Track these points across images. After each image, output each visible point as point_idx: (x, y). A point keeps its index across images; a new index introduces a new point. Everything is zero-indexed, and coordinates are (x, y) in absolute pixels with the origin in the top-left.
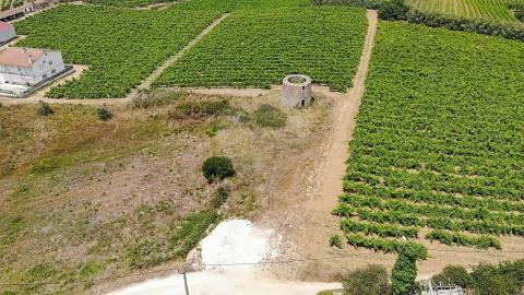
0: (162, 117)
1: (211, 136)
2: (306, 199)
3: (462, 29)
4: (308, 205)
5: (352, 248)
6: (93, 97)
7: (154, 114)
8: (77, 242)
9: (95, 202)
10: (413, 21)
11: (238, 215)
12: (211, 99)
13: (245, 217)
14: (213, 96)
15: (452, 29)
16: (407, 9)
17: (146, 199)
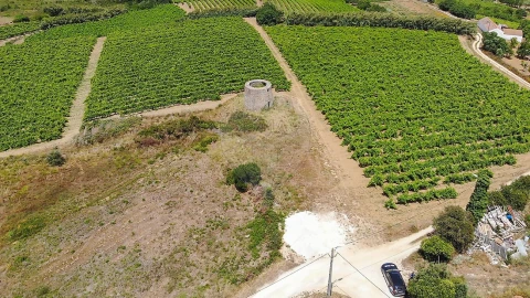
0: (129, 147)
1: (204, 151)
2: (337, 181)
3: (335, 24)
4: (343, 184)
5: (402, 206)
6: (21, 146)
7: (118, 146)
8: (143, 286)
9: (129, 244)
10: (292, 23)
11: (295, 209)
12: (169, 119)
13: (302, 209)
14: (168, 115)
15: (326, 25)
16: (281, 14)
17: (189, 223)
